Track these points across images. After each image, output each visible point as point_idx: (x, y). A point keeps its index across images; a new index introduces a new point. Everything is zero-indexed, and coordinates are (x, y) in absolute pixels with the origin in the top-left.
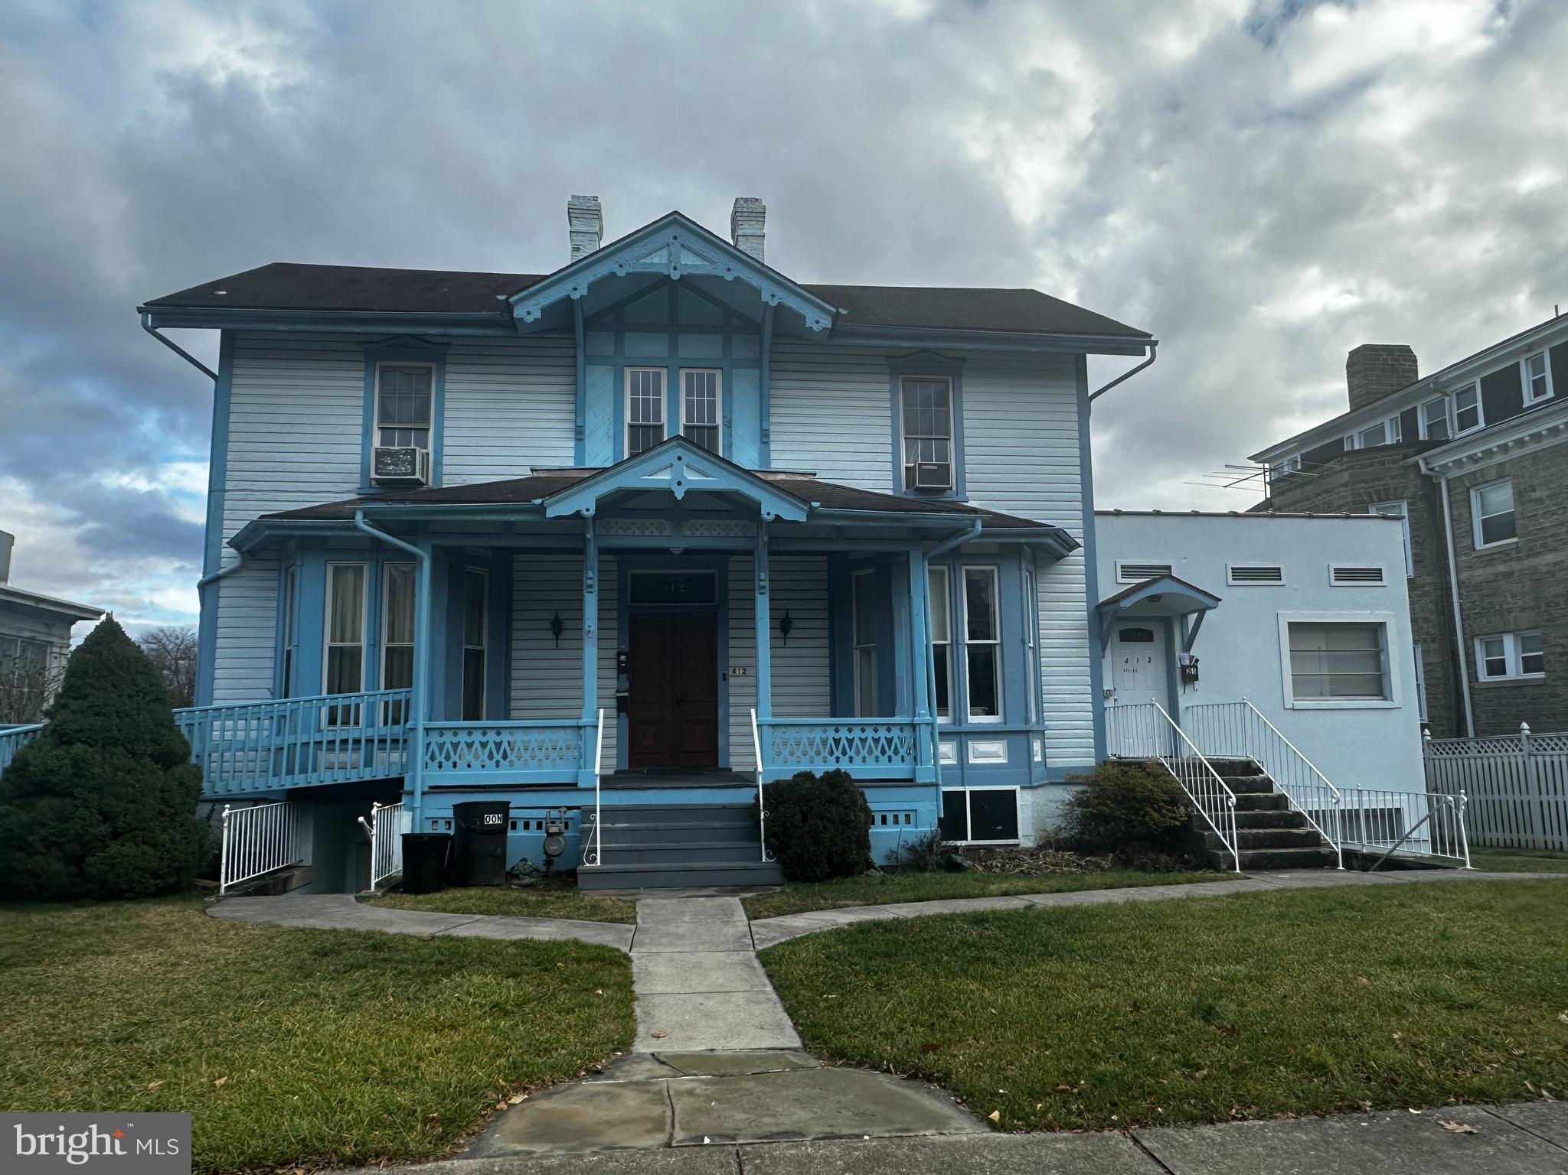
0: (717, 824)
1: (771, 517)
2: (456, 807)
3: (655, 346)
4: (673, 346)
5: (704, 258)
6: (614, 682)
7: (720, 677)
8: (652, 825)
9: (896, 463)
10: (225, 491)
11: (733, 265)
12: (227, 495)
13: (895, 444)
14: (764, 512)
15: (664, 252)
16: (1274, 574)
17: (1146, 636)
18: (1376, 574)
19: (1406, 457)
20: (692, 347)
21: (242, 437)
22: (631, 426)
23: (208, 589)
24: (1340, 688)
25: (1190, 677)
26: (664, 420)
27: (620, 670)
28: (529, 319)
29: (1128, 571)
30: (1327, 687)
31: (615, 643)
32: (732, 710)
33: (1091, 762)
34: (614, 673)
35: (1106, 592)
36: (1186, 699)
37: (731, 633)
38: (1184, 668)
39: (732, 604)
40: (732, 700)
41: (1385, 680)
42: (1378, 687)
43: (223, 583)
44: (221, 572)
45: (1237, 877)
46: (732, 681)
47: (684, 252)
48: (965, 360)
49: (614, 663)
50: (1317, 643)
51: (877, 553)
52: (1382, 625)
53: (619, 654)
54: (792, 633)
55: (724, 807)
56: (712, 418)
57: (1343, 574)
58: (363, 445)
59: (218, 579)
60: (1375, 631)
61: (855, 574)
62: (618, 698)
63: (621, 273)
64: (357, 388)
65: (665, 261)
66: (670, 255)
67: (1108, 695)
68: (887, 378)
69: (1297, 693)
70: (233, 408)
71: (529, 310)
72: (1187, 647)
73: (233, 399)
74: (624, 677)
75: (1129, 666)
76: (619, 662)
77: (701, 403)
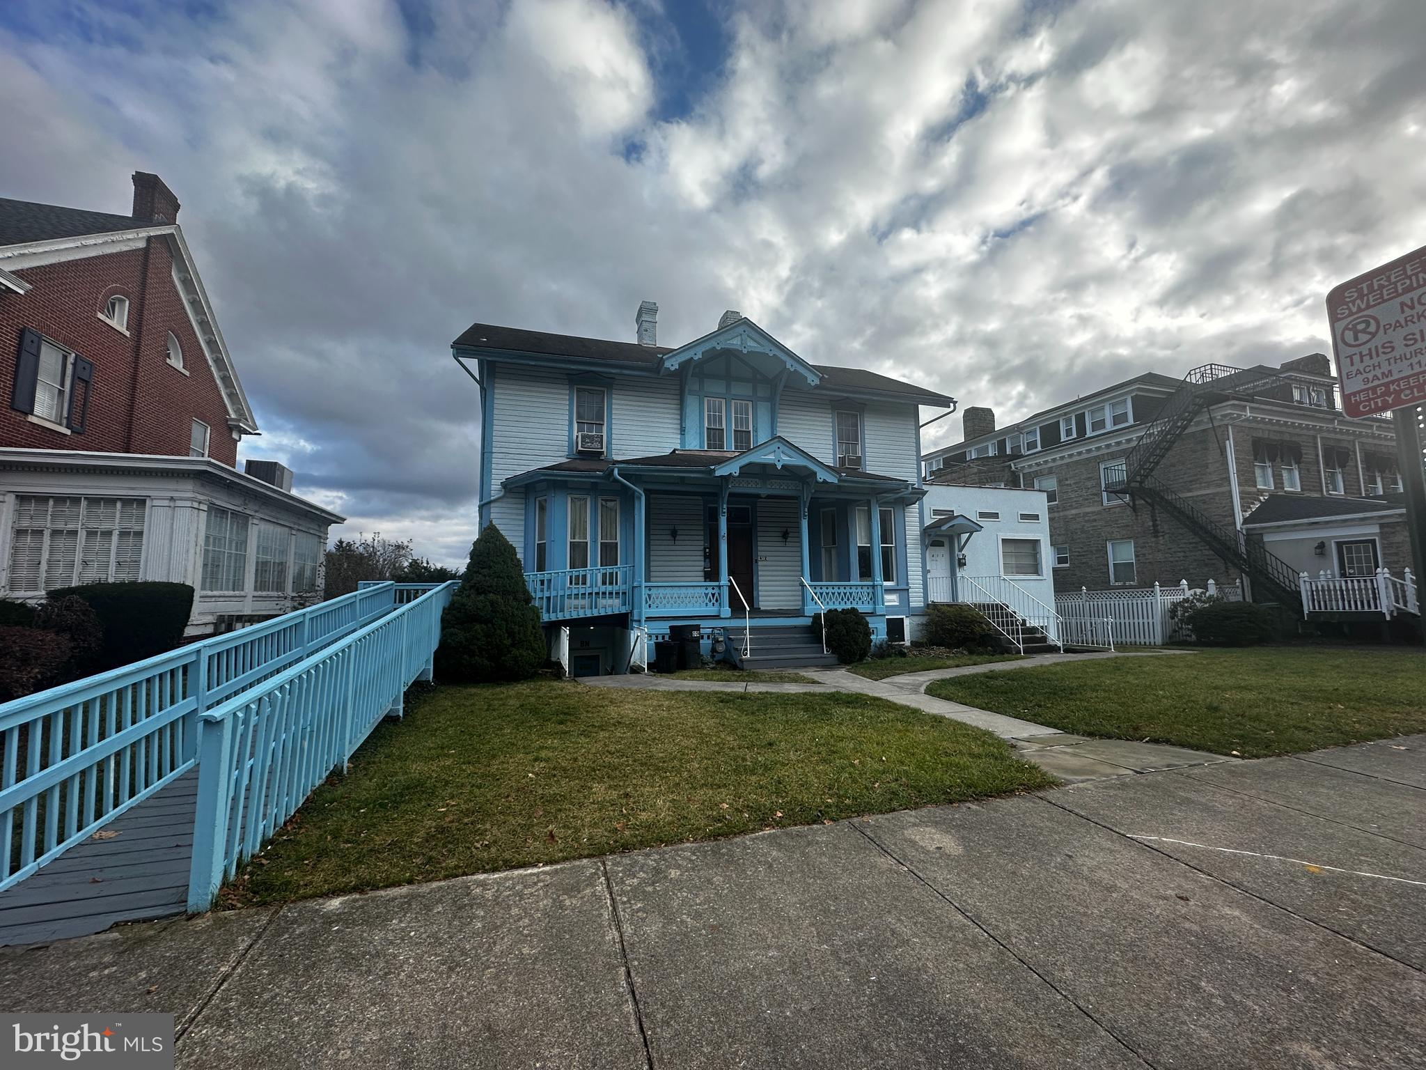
0: (797, 636)
1: (822, 480)
2: (671, 628)
3: (719, 387)
4: (728, 387)
5: (758, 343)
6: (703, 563)
7: (754, 561)
8: (767, 636)
9: (835, 454)
10: (492, 453)
11: (773, 348)
12: (494, 455)
13: (834, 445)
14: (818, 478)
15: (739, 338)
16: (996, 515)
17: (940, 544)
18: (1036, 517)
19: (1005, 462)
20: (737, 389)
21: (501, 423)
22: (708, 429)
23: (484, 508)
24: (1020, 570)
25: (962, 564)
26: (724, 426)
27: (706, 557)
28: (673, 369)
29: (936, 512)
30: (1014, 570)
31: (702, 543)
32: (760, 578)
33: (922, 604)
34: (702, 558)
35: (928, 522)
36: (960, 573)
37: (759, 539)
38: (959, 559)
39: (759, 524)
40: (760, 573)
41: (1039, 566)
42: (1036, 569)
43: (492, 505)
44: (492, 498)
45: (1022, 658)
46: (759, 563)
47: (749, 339)
48: (865, 404)
49: (702, 553)
50: (1011, 548)
51: (837, 499)
52: (1038, 541)
53: (705, 549)
54: (789, 539)
55: (795, 627)
56: (747, 426)
57: (1024, 517)
58: (569, 431)
59: (490, 502)
60: (1035, 543)
61: (822, 510)
62: (705, 572)
63: (718, 348)
64: (565, 400)
65: (739, 343)
66: (742, 340)
67: (929, 571)
68: (830, 411)
69: (1006, 573)
70: (495, 406)
71: (672, 364)
72: (961, 550)
73: (496, 401)
74: (708, 560)
75: (934, 558)
76: (705, 553)
77: (741, 418)
